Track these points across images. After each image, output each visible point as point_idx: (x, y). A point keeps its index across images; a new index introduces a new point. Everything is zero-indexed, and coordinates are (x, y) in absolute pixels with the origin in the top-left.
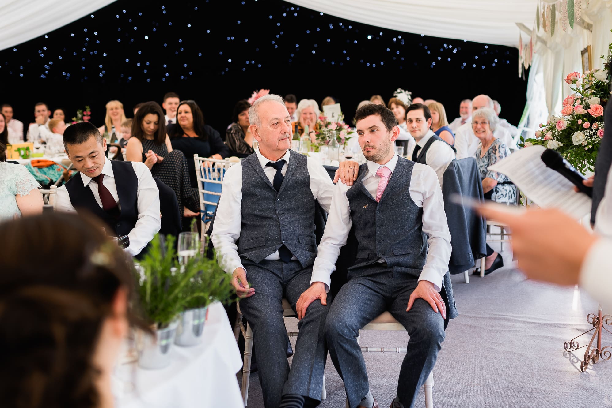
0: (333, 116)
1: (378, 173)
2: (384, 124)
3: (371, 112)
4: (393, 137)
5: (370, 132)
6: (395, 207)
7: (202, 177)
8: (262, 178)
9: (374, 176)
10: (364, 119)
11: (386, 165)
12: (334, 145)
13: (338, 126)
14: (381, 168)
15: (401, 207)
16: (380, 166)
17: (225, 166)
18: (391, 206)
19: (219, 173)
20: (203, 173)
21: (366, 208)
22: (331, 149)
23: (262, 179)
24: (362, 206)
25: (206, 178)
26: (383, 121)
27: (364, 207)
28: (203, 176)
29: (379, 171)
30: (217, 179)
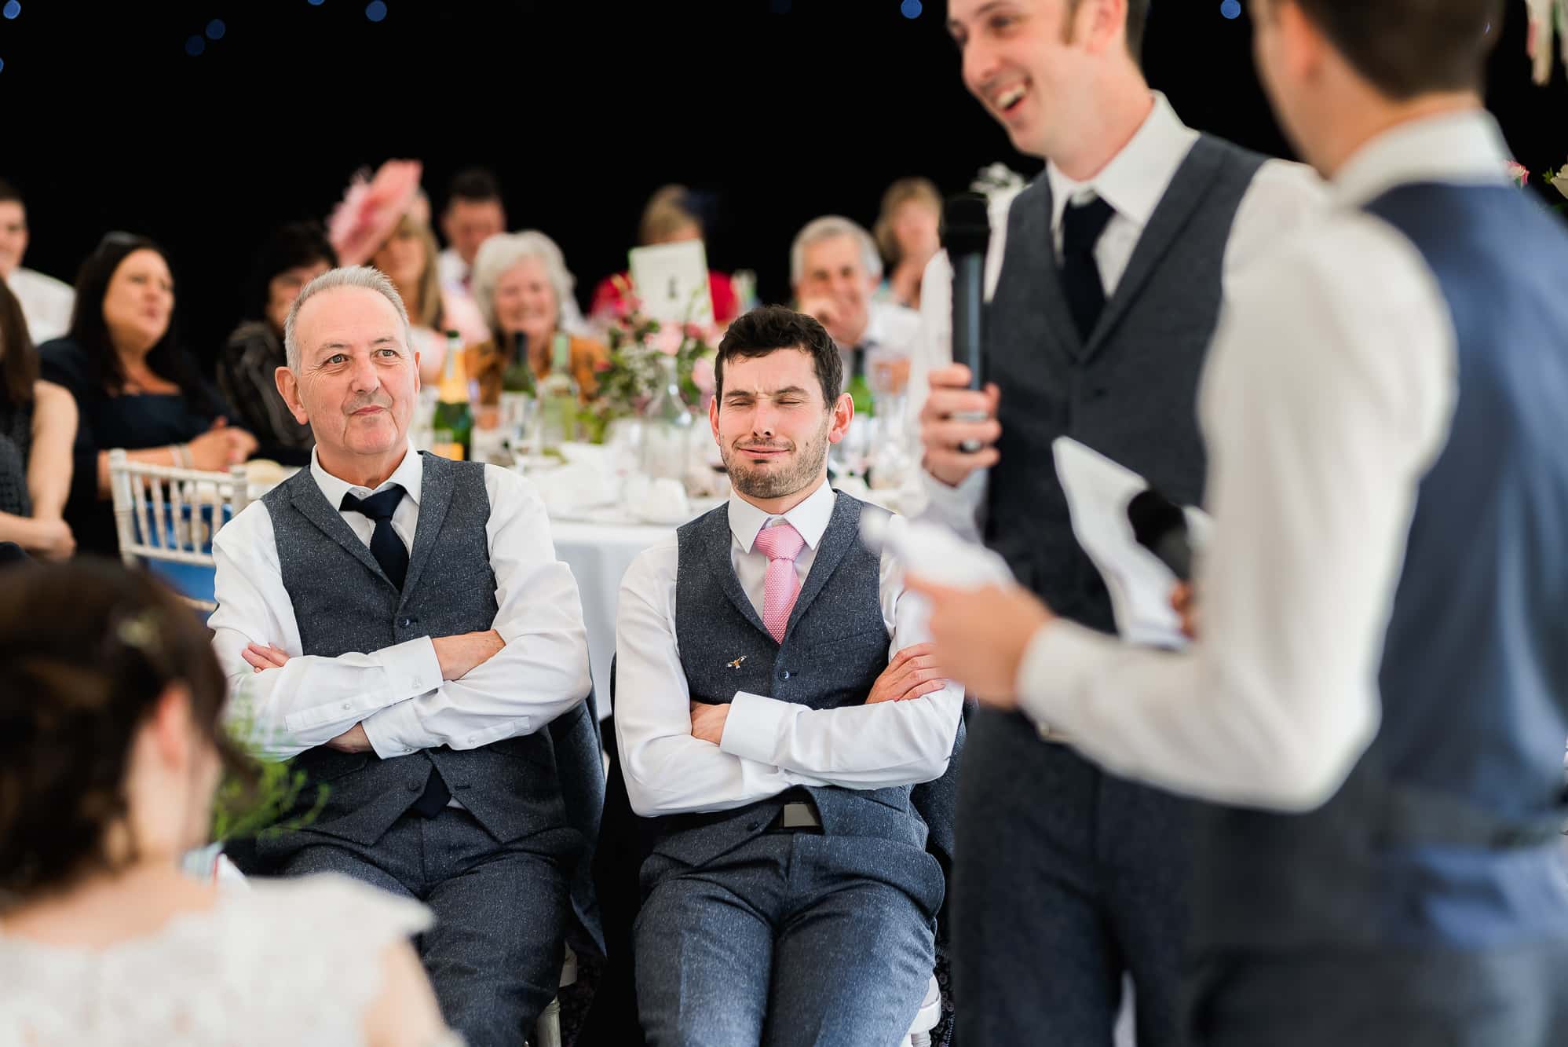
0: (673, 294)
1: (761, 542)
2: (821, 384)
3: (788, 338)
4: (834, 429)
5: (775, 401)
6: (838, 660)
7: (139, 540)
8: (345, 549)
9: (748, 550)
10: (760, 359)
11: (789, 517)
12: (668, 414)
13: (686, 338)
14: (769, 524)
15: (856, 661)
16: (769, 519)
17: (227, 500)
18: (823, 656)
19: (206, 526)
20: (144, 525)
21: (738, 667)
22: (655, 433)
23: (348, 552)
24: (725, 664)
25: (155, 542)
26: (817, 373)
27: (730, 665)
28: (146, 536)
29: (763, 535)
30: (197, 545)
